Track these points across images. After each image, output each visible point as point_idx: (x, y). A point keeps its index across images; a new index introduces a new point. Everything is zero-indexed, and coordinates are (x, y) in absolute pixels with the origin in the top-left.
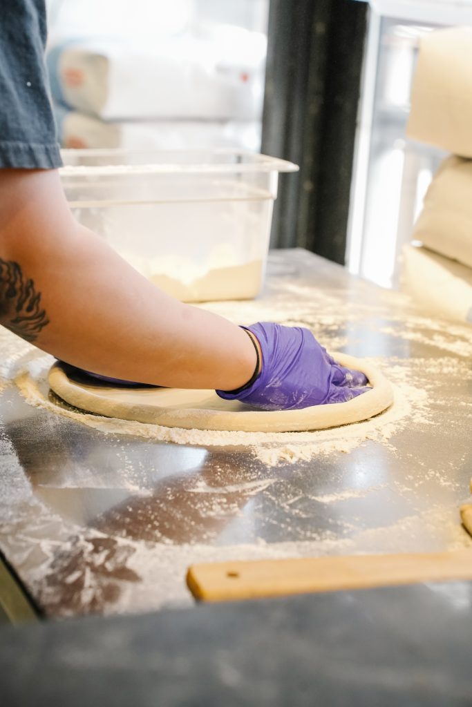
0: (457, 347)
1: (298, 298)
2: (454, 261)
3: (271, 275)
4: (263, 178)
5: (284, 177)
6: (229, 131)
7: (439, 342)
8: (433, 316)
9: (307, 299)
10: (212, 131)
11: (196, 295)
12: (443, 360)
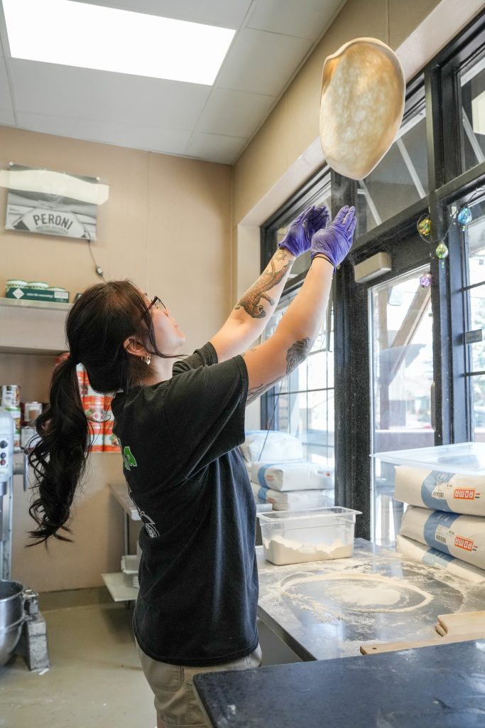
0: (422, 571)
1: (365, 556)
2: (415, 541)
3: (355, 548)
4: (350, 518)
5: (357, 516)
6: (324, 493)
7: (416, 570)
8: (411, 561)
9: (368, 557)
10: (318, 493)
11: (332, 557)
12: (419, 577)
